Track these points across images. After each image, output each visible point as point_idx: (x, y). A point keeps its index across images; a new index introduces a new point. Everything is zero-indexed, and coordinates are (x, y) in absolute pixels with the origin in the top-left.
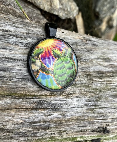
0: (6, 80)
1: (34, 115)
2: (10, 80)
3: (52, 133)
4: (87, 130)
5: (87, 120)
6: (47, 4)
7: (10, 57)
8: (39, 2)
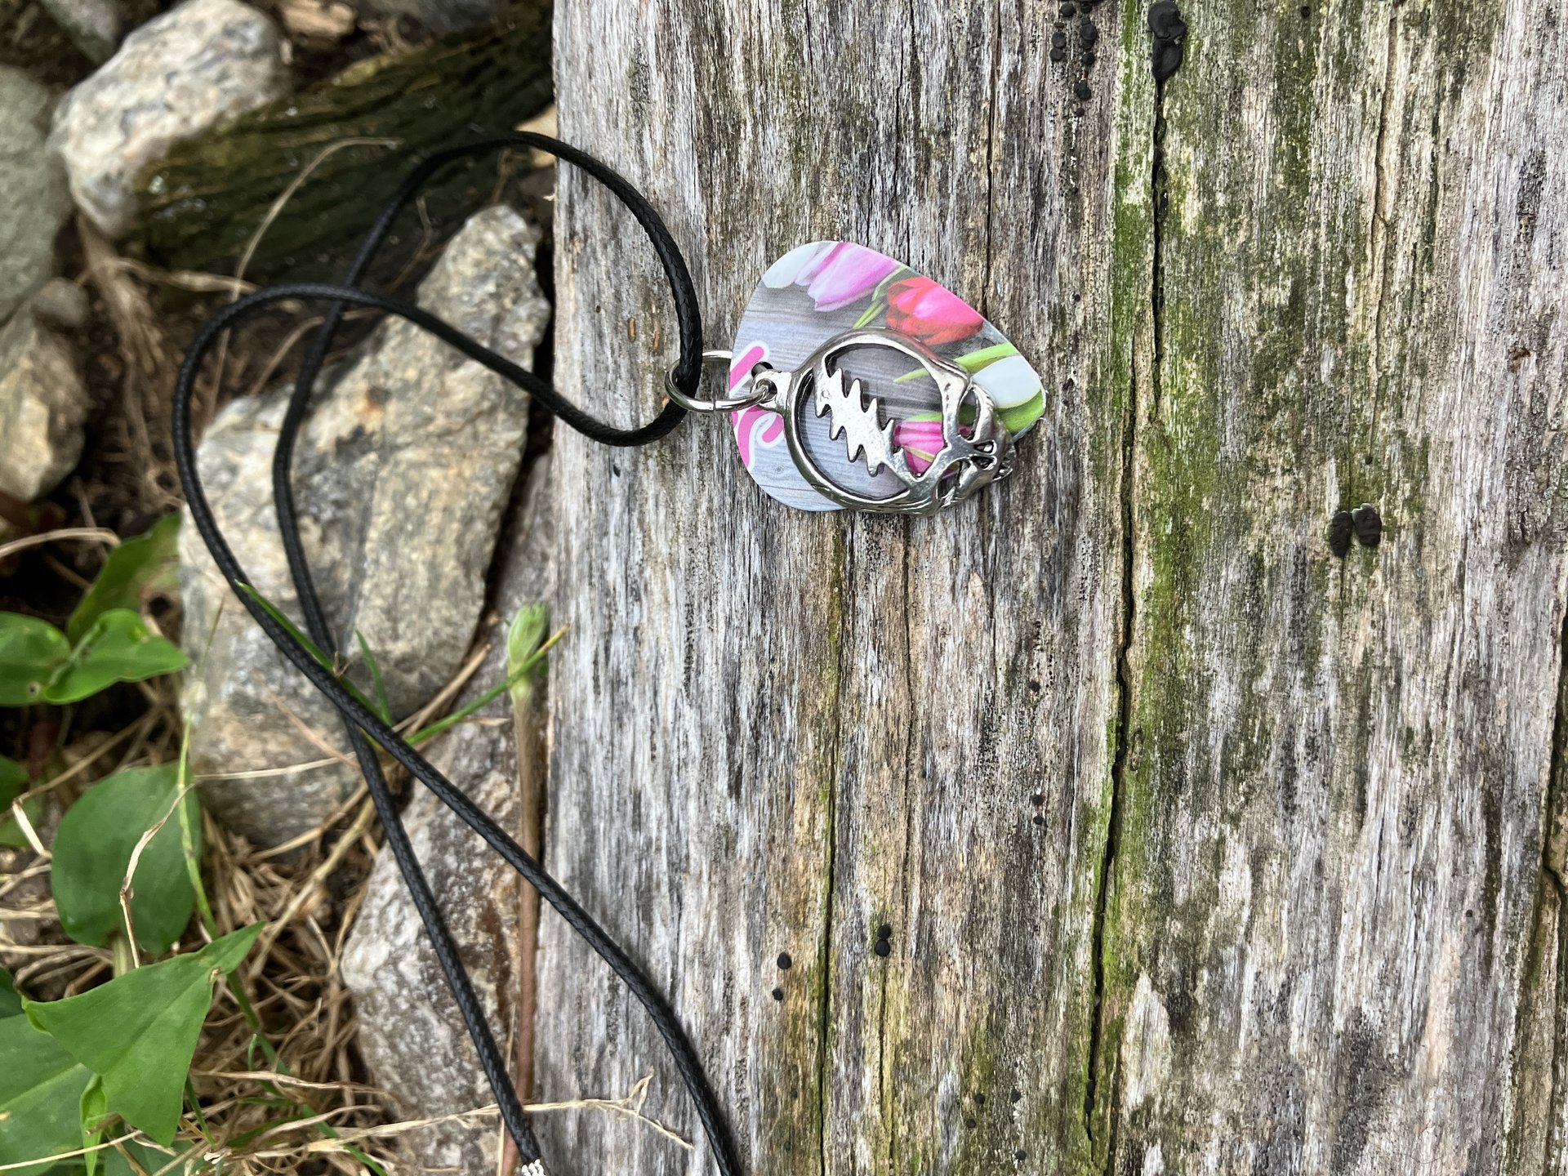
0: (772, 677)
1: (938, 527)
2: (773, 660)
3: (1061, 398)
6: (487, 438)
7: (683, 665)
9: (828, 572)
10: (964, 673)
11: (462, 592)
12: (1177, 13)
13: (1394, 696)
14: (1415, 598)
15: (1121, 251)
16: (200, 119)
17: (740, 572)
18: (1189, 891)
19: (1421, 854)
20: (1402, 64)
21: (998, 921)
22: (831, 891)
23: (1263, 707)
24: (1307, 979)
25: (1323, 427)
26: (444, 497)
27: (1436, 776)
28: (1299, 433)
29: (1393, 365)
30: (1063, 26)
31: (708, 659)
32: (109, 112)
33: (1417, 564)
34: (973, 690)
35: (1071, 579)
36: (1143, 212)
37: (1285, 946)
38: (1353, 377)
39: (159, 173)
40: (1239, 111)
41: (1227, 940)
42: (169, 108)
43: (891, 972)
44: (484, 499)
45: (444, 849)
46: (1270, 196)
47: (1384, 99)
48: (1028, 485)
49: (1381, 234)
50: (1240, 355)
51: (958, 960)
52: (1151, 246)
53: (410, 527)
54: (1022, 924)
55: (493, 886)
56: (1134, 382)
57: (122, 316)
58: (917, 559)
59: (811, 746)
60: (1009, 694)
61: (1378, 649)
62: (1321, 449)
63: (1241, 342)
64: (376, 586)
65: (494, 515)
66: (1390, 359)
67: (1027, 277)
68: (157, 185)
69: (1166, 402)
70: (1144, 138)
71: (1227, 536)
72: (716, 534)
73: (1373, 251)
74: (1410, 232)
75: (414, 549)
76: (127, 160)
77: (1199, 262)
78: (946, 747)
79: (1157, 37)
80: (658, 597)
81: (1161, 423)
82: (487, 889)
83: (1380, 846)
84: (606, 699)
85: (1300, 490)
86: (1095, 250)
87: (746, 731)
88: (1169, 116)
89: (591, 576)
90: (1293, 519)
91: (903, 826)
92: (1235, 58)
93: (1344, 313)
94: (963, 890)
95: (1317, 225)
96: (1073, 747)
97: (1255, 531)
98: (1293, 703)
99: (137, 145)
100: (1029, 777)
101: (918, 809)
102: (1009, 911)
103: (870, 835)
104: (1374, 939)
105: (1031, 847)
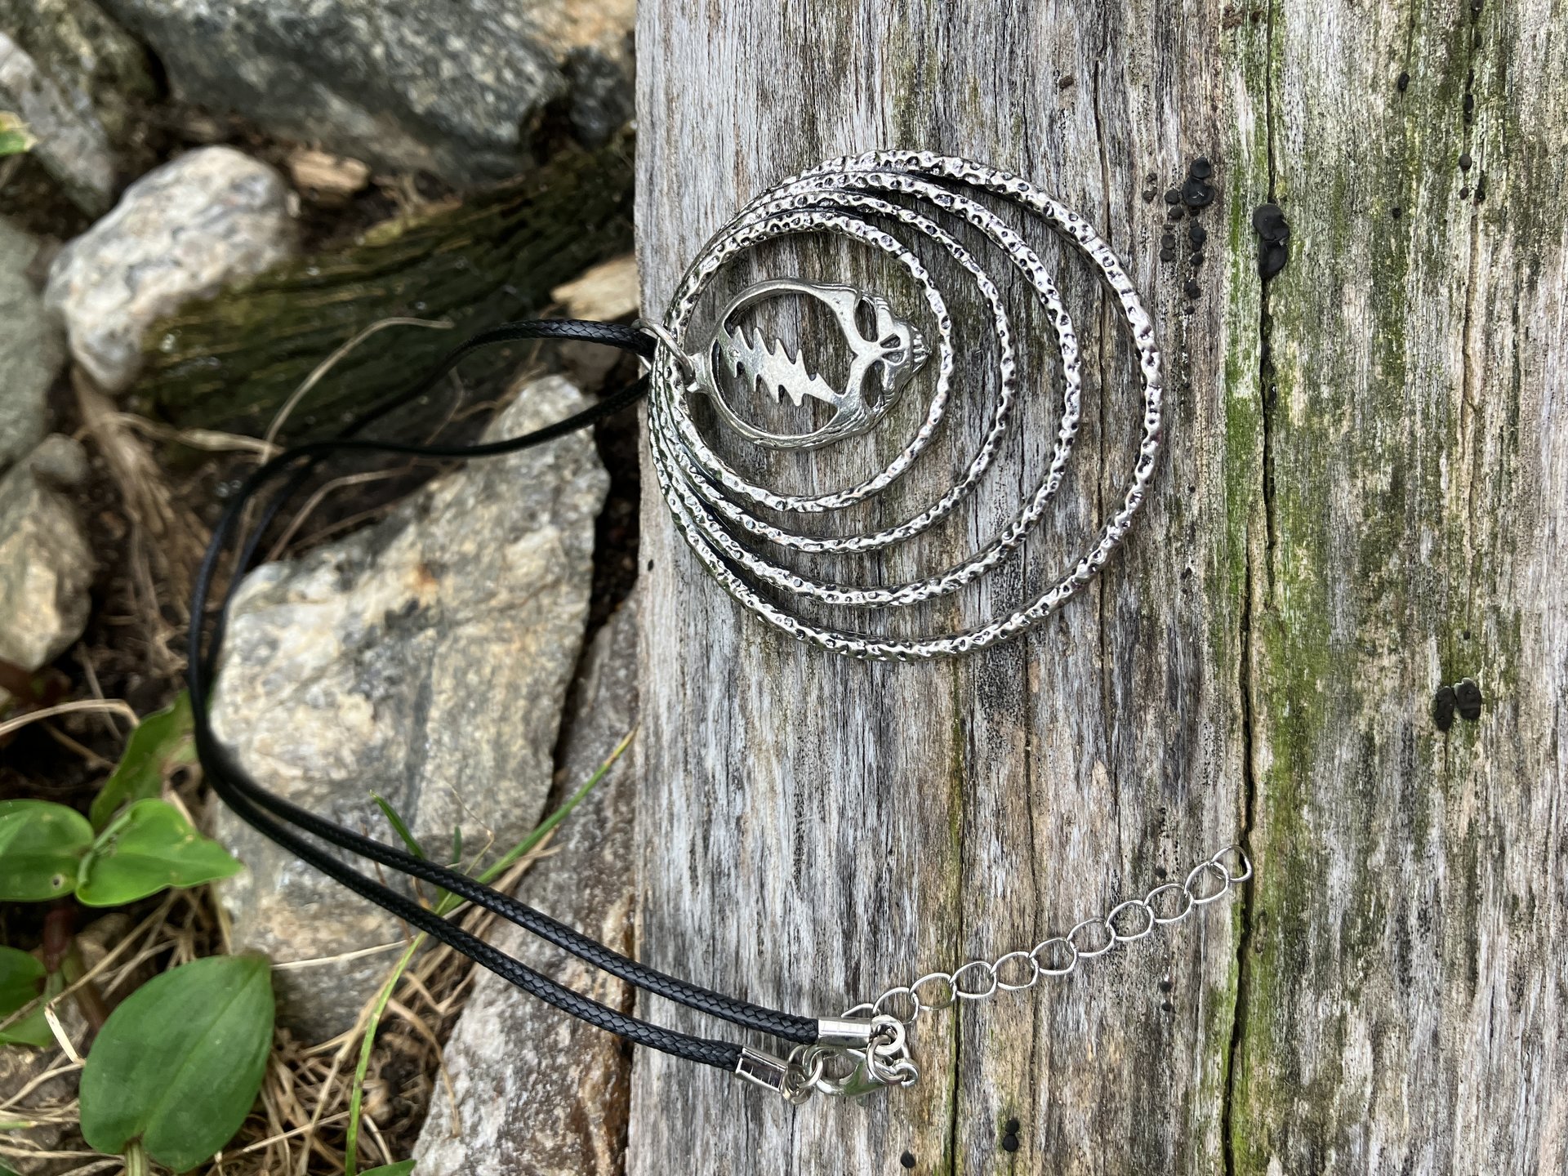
0: (890, 871)
1: (1061, 716)
2: (891, 852)
3: (1178, 586)
4: (1183, 349)
7: (792, 857)
9: (948, 761)
10: (1090, 862)
11: (530, 772)
12: (1282, 217)
13: (1499, 865)
14: (1513, 767)
15: (1234, 443)
16: (209, 273)
17: (853, 761)
18: (1315, 1071)
19: (1530, 1019)
20: (1483, 257)
21: (1129, 1110)
22: (957, 1087)
23: (1378, 882)
24: (1429, 1151)
25: (1424, 606)
26: (507, 672)
27: (1540, 941)
28: (1403, 613)
29: (1486, 543)
30: (1171, 228)
31: (820, 851)
32: (113, 267)
33: (1514, 734)
34: (1100, 879)
35: (1194, 765)
36: (1252, 405)
37: (1407, 1119)
38: (1449, 556)
39: (171, 331)
40: (1339, 307)
41: (1352, 1118)
42: (177, 264)
43: (1019, 1166)
44: (551, 674)
45: (520, 1043)
46: (1370, 387)
47: (1468, 291)
48: (1149, 672)
49: (1469, 420)
50: (1348, 539)
51: (1088, 1152)
52: (1261, 438)
53: (472, 705)
54: (1153, 1112)
55: (581, 1083)
56: (1248, 569)
57: (125, 473)
58: (1039, 747)
59: (933, 940)
60: (1135, 880)
61: (1482, 819)
62: (1423, 627)
63: (1348, 528)
64: (439, 767)
66: (1483, 537)
68: (168, 344)
69: (1279, 588)
70: (1252, 335)
71: (1340, 716)
72: (827, 724)
73: (1463, 435)
74: (1495, 415)
75: (477, 728)
76: (134, 317)
77: (1306, 453)
79: (1262, 238)
80: (762, 785)
81: (1276, 609)
82: (575, 1086)
83: (1492, 1014)
84: (705, 891)
85: (1405, 668)
86: (1208, 443)
87: (863, 925)
88: (1275, 314)
89: (686, 762)
90: (1400, 697)
91: (1029, 1018)
92: (1335, 257)
93: (1439, 496)
94: (1092, 1082)
95: (1413, 412)
96: (1199, 931)
97: (1366, 711)
98: (1405, 876)
99: (144, 301)
100: (1156, 964)
101: (1045, 1001)
102: (1138, 1100)
103: (997, 1029)
104: (1488, 1107)
105: (1160, 1034)
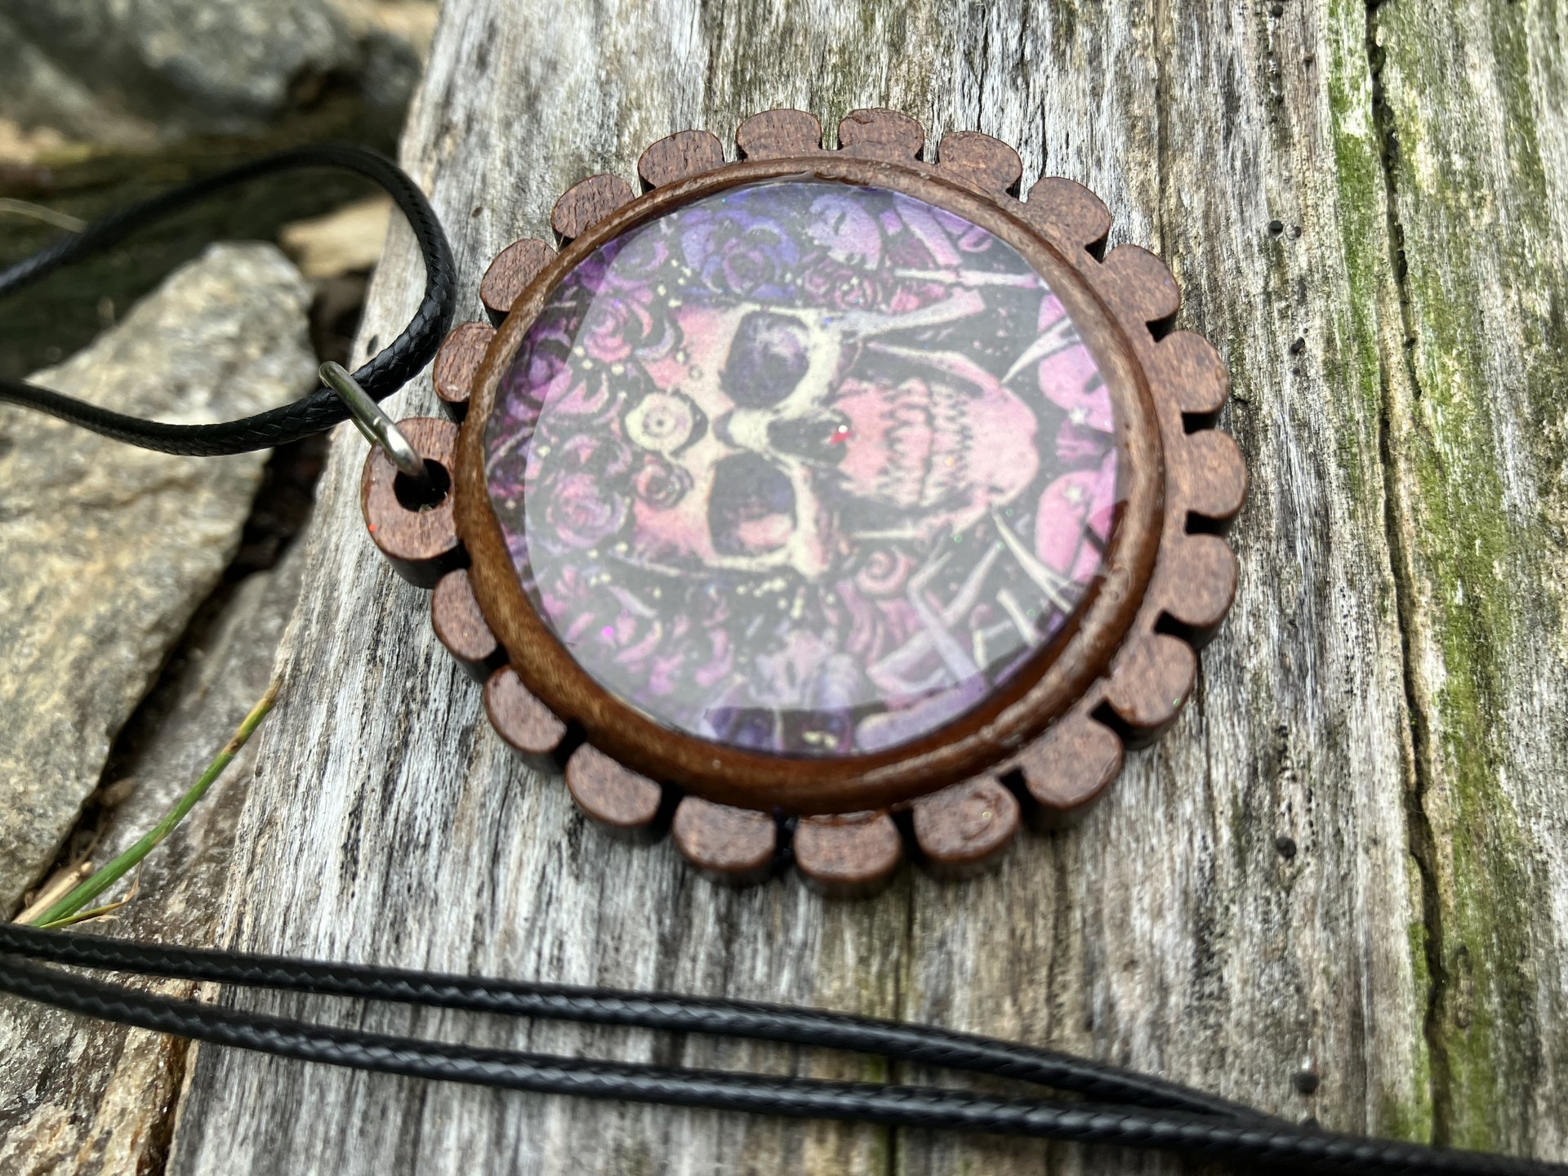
3: (1287, 364)
4: (1270, 54)
5: (1168, 54)
8: (149, 593)
11: (60, 754)
15: (1348, 188)
26: (67, 600)
34: (1177, 851)
35: (1331, 656)
36: (1367, 149)
40: (1463, 65)
46: (1510, 180)
50: (1510, 366)
52: (1383, 194)
56: (1383, 365)
63: (1509, 350)
65: (155, 642)
67: (1223, 194)
69: (1428, 405)
71: (1531, 628)
77: (1443, 232)
78: (1131, 964)
81: (1428, 434)
88: (1386, 49)
92: (1451, 8)
96: (1357, 975)
100: (1287, 1033)
